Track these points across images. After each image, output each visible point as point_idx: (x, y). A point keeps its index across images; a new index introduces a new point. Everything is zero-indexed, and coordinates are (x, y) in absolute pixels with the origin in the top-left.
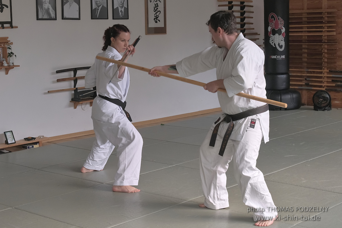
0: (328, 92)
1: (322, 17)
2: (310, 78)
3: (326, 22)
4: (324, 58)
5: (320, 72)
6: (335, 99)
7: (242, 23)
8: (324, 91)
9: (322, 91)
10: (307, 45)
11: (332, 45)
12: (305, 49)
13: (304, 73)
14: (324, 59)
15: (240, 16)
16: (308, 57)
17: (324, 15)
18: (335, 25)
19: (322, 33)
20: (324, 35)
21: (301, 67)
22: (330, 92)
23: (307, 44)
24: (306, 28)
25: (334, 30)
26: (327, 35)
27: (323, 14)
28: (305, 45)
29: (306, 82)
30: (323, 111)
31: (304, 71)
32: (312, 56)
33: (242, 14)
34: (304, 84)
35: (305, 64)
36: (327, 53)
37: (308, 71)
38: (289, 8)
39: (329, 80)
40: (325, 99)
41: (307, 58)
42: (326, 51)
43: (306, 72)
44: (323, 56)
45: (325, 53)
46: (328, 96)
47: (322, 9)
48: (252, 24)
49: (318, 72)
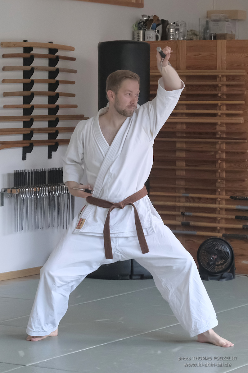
0: (228, 242)
1: (217, 86)
2: (191, 212)
3: (225, 97)
4: (219, 171)
5: (212, 199)
6: (242, 255)
7: (52, 93)
8: (219, 239)
9: (215, 239)
10: (186, 142)
11: (236, 143)
12: (181, 150)
13: (179, 201)
14: (220, 173)
15: (48, 79)
16: (188, 168)
17: (220, 81)
18: (243, 102)
19: (216, 118)
20: (219, 123)
21: (173, 188)
22: (231, 241)
23: (185, 140)
24: (185, 109)
25: (241, 112)
26: (227, 124)
27: (218, 79)
28: (182, 142)
29: (184, 220)
30: (219, 280)
31: (180, 197)
32: (196, 166)
33: (53, 74)
34: (180, 223)
35: (182, 183)
36: (227, 161)
37: (188, 197)
38: (151, 66)
39: (230, 217)
40: (222, 255)
41: (186, 170)
42: (224, 155)
43: (183, 200)
44: (218, 165)
45: (223, 160)
46: (228, 250)
47: (216, 69)
48: (73, 95)
49: (207, 199)
